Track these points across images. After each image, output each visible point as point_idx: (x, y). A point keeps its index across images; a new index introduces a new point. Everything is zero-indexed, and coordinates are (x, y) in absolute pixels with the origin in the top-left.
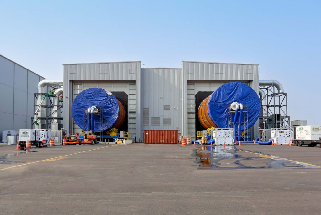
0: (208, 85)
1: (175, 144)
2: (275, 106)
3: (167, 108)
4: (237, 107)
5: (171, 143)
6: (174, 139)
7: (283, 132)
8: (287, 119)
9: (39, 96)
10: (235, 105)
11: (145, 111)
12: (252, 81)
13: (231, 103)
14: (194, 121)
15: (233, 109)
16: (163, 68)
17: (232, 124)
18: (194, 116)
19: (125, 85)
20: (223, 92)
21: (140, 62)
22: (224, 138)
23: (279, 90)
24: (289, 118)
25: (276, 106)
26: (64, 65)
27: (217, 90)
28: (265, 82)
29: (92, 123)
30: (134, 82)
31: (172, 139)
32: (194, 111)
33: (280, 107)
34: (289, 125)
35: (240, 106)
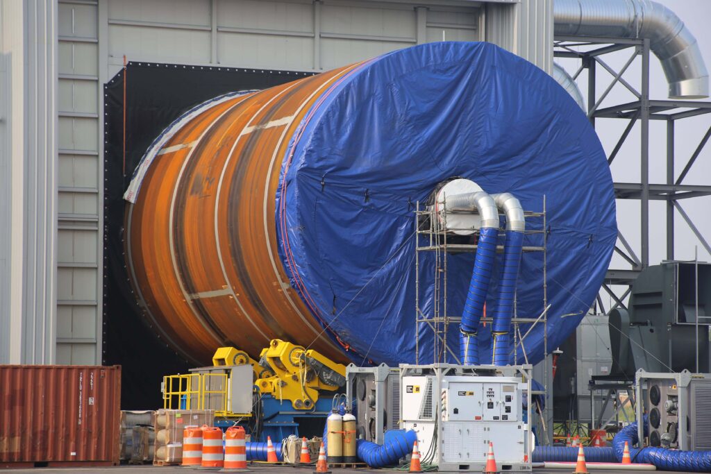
0: (197, 15)
1: (97, 463)
2: (647, 192)
4: (488, 217)
5: (66, 463)
6: (89, 433)
13: (435, 186)
14: (92, 288)
18: (91, 249)
20: (383, 107)
22: (479, 427)
27: (348, 87)
31: (78, 428)
32: (94, 209)
33: (672, 200)
35: (501, 211)
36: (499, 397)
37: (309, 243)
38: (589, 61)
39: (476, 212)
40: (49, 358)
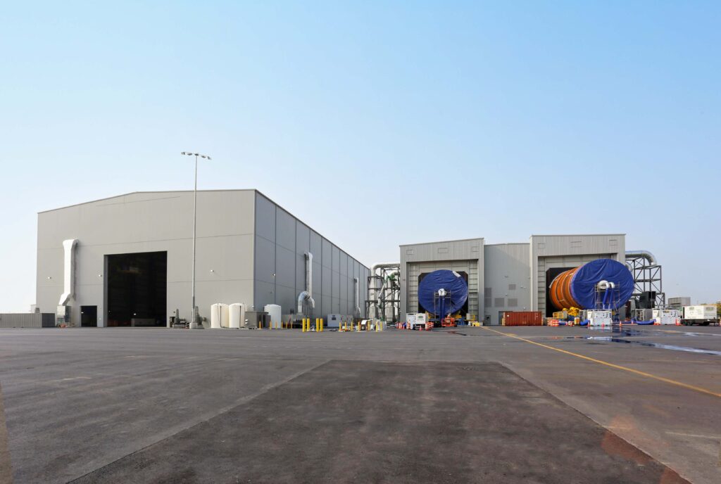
0: (561, 260)
1: (538, 325)
2: (644, 281)
3: (512, 287)
4: (608, 286)
5: (533, 325)
6: (537, 321)
7: (668, 312)
8: (660, 296)
9: (372, 279)
10: (604, 284)
11: (488, 291)
12: (616, 254)
13: (598, 282)
14: (544, 301)
15: (603, 288)
16: (509, 244)
17: (601, 305)
18: (544, 295)
19: (464, 264)
20: (589, 270)
21: (483, 239)
22: (601, 319)
23: (650, 261)
24: (664, 294)
25: (646, 281)
26: (400, 246)
28: (633, 253)
29: (443, 306)
30: (476, 261)
31: (535, 320)
32: (544, 289)
33: (650, 282)
34: (664, 303)
35: (610, 285)
36: (605, 314)
37: (575, 292)
38: (634, 261)
39: (605, 285)
40: (537, 310)
